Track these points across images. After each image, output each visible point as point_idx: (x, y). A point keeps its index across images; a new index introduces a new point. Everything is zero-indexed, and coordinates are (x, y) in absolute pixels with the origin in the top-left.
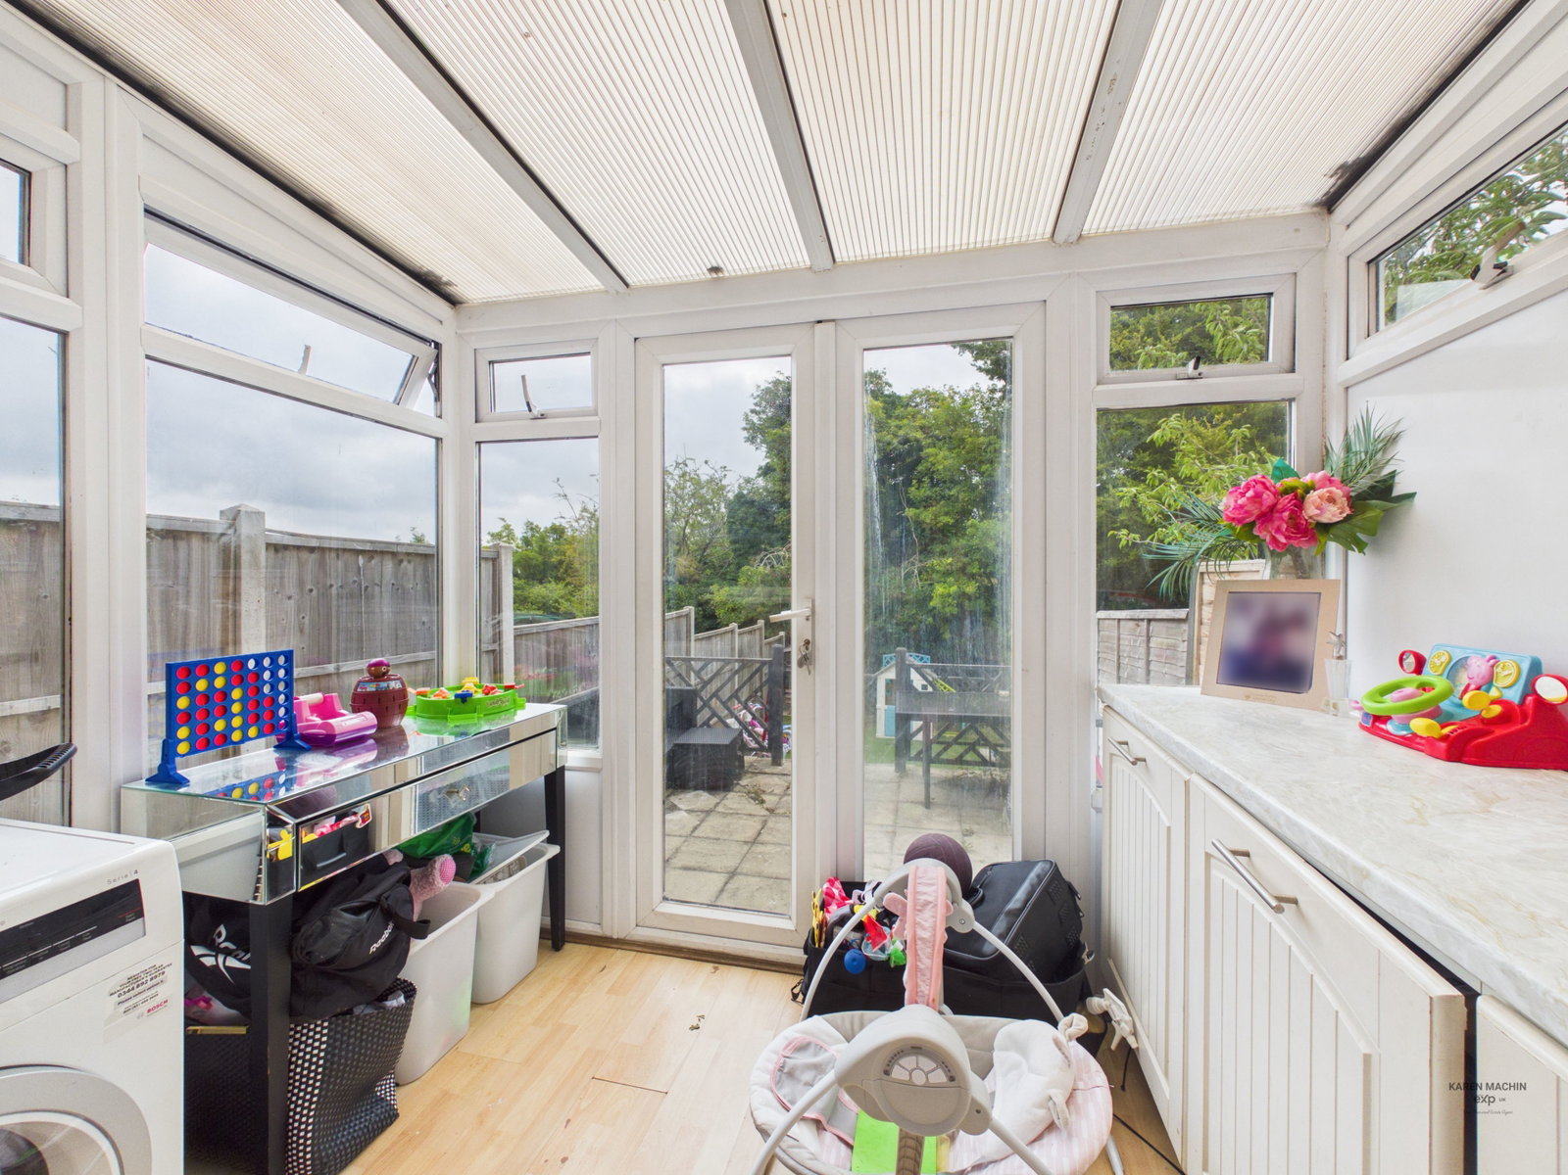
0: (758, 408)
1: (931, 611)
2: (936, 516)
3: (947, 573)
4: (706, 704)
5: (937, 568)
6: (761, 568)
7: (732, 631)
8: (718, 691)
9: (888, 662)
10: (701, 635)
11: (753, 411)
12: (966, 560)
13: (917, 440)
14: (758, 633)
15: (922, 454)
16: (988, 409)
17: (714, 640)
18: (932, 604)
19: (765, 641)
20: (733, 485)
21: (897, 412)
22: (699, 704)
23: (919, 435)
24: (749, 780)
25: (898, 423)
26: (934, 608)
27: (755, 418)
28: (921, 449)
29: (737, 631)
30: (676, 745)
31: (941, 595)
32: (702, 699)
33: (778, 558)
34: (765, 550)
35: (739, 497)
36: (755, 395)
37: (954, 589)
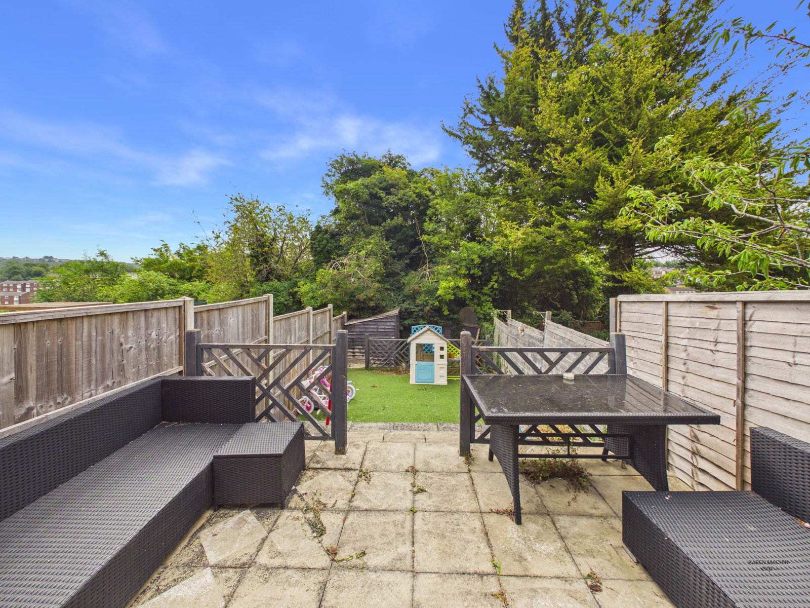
0: (330, 173)
1: (437, 298)
2: (440, 241)
3: (447, 275)
4: (266, 394)
5: (441, 271)
6: (331, 271)
7: (308, 313)
8: (279, 378)
9: (415, 331)
10: (280, 317)
11: (327, 175)
12: (458, 266)
13: (427, 196)
14: (328, 313)
15: (430, 204)
16: (467, 180)
17: (292, 320)
18: (439, 293)
19: (333, 318)
20: (314, 221)
21: (414, 180)
22: (258, 393)
23: (428, 193)
24: (309, 482)
25: (415, 185)
26: (440, 296)
27: (328, 179)
28: (429, 201)
29: (312, 312)
30: (215, 457)
31: (444, 288)
32: (261, 387)
33: (342, 265)
34: (334, 259)
35: (318, 228)
36: (328, 164)
37: (452, 283)
